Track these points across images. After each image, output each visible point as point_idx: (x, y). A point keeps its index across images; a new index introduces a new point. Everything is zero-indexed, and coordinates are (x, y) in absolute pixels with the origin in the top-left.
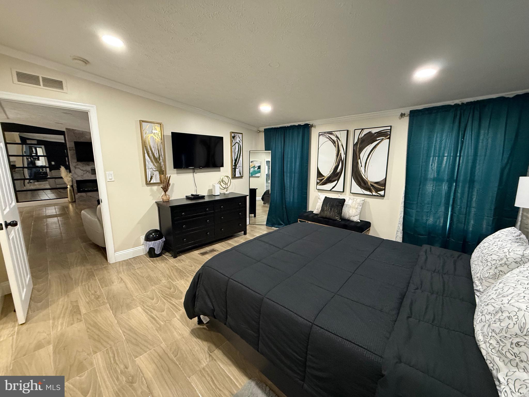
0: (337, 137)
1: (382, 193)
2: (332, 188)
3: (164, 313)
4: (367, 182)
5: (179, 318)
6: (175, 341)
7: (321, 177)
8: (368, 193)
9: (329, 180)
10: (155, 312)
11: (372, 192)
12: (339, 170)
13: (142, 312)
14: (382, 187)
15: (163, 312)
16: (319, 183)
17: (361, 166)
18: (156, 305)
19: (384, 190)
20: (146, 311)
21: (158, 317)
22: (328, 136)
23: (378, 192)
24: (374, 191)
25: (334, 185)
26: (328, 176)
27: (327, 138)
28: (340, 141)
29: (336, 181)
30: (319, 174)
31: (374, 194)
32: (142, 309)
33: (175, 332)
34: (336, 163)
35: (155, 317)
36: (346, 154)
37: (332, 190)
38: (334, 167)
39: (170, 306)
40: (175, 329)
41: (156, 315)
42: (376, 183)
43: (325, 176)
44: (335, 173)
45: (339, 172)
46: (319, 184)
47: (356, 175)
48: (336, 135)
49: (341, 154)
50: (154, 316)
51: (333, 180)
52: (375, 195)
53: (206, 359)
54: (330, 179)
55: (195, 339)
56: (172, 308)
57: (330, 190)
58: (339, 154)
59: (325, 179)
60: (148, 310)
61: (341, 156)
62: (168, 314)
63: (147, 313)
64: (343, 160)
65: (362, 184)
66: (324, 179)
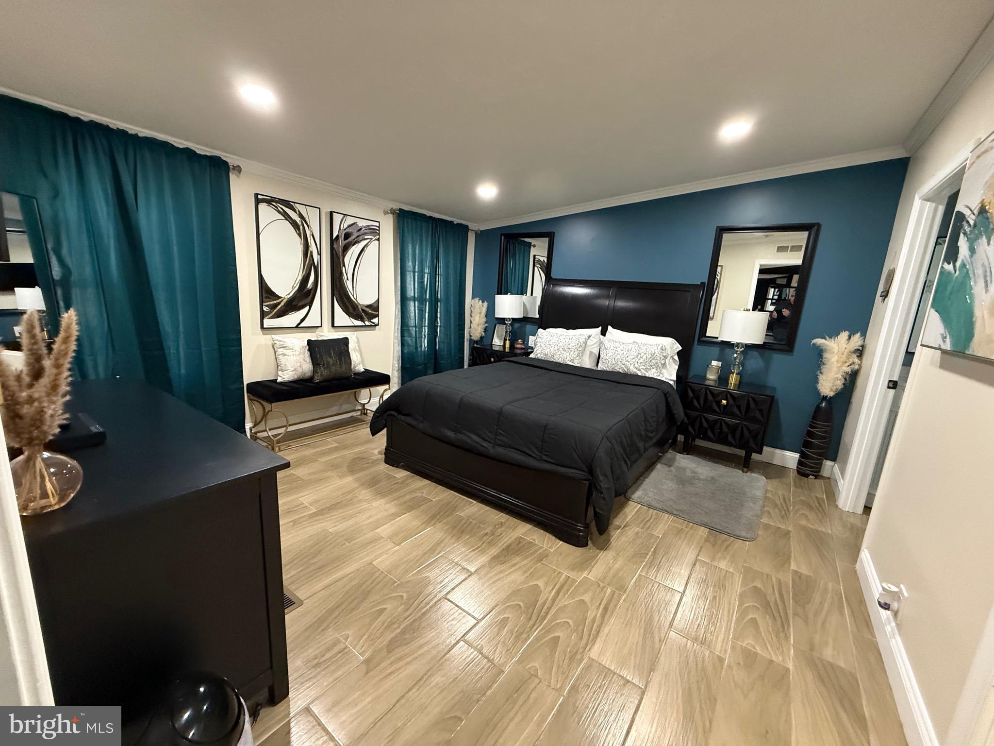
0: (301, 216)
1: (375, 320)
2: (299, 321)
3: (586, 598)
4: (357, 306)
5: (586, 572)
6: (629, 561)
7: (274, 300)
8: (359, 323)
9: (292, 305)
10: (590, 615)
11: (364, 322)
12: (310, 284)
13: (603, 638)
14: (374, 313)
15: (583, 600)
16: (268, 313)
17: (347, 279)
18: (571, 623)
19: (378, 316)
20: (595, 633)
21: (599, 602)
22: (282, 209)
23: (372, 321)
24: (366, 319)
25: (304, 315)
26: (289, 296)
27: (279, 212)
28: (308, 226)
29: (308, 308)
30: (266, 292)
31: (367, 323)
32: (593, 644)
33: (615, 567)
34: (305, 270)
35: (602, 607)
36: (320, 254)
37: (301, 326)
38: (300, 278)
39: (564, 595)
40: (610, 569)
41: (598, 608)
42: (368, 306)
43: (283, 296)
44: (304, 289)
45: (311, 289)
46: (270, 316)
47: (340, 294)
48: (299, 211)
49: (311, 252)
50: (600, 611)
51: (300, 304)
52: (368, 326)
53: (631, 529)
54: (294, 304)
55: (613, 543)
56: (568, 590)
57: (297, 327)
58: (309, 252)
59: (282, 304)
60: (591, 629)
61: (312, 256)
62: (586, 591)
63: (600, 626)
64: (316, 264)
65: (351, 310)
66: (279, 303)
